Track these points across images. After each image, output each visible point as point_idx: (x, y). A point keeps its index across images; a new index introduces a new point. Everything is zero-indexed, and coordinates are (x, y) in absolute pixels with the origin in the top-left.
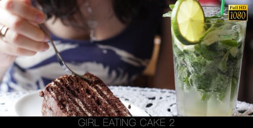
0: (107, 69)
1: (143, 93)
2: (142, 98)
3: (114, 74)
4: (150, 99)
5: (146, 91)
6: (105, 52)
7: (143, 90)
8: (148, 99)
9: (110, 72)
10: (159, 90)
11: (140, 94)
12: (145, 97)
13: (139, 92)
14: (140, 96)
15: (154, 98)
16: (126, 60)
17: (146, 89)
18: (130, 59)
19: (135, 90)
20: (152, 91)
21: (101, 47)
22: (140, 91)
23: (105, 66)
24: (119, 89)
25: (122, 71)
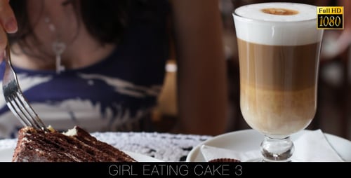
0: (98, 107)
1: (174, 141)
2: (174, 148)
3: (109, 112)
4: (185, 149)
5: (180, 139)
6: (91, 83)
7: (175, 138)
8: (182, 150)
9: (103, 111)
10: (197, 138)
11: (172, 143)
12: (177, 147)
13: (169, 141)
14: (171, 146)
15: (190, 149)
16: (123, 91)
17: (179, 136)
18: (128, 88)
19: (164, 137)
20: (188, 139)
21: (85, 76)
22: (171, 138)
23: (94, 103)
24: (142, 136)
25: (119, 107)
